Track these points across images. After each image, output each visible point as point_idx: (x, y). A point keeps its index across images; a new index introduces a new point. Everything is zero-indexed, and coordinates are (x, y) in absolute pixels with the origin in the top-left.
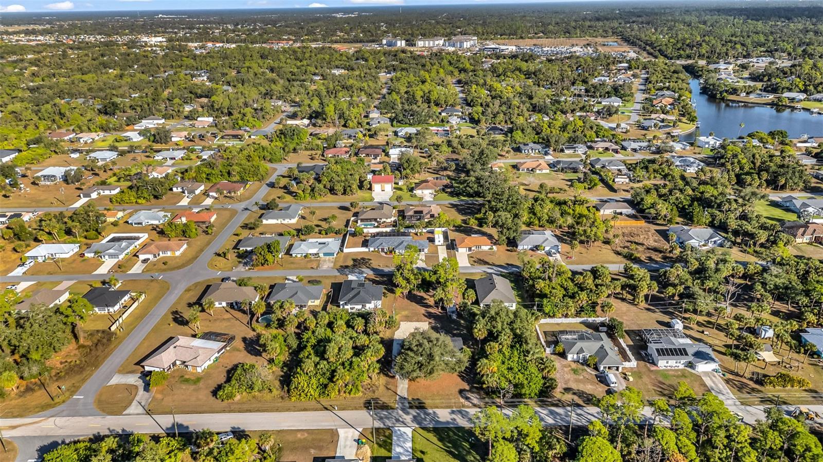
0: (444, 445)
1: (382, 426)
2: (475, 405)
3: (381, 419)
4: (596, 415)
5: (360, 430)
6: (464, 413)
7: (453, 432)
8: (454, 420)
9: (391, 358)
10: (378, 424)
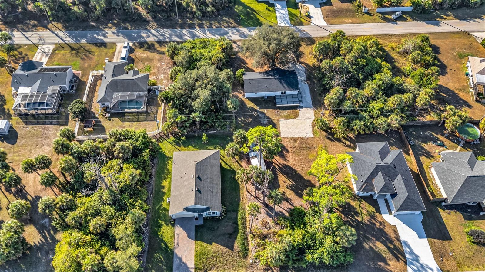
0: (255, 16)
1: (298, 27)
2: (235, 42)
3: (300, 31)
4: (151, 35)
5: (312, 24)
6: (243, 36)
7: (250, 24)
8: (250, 31)
9: (308, 83)
10: (301, 27)
